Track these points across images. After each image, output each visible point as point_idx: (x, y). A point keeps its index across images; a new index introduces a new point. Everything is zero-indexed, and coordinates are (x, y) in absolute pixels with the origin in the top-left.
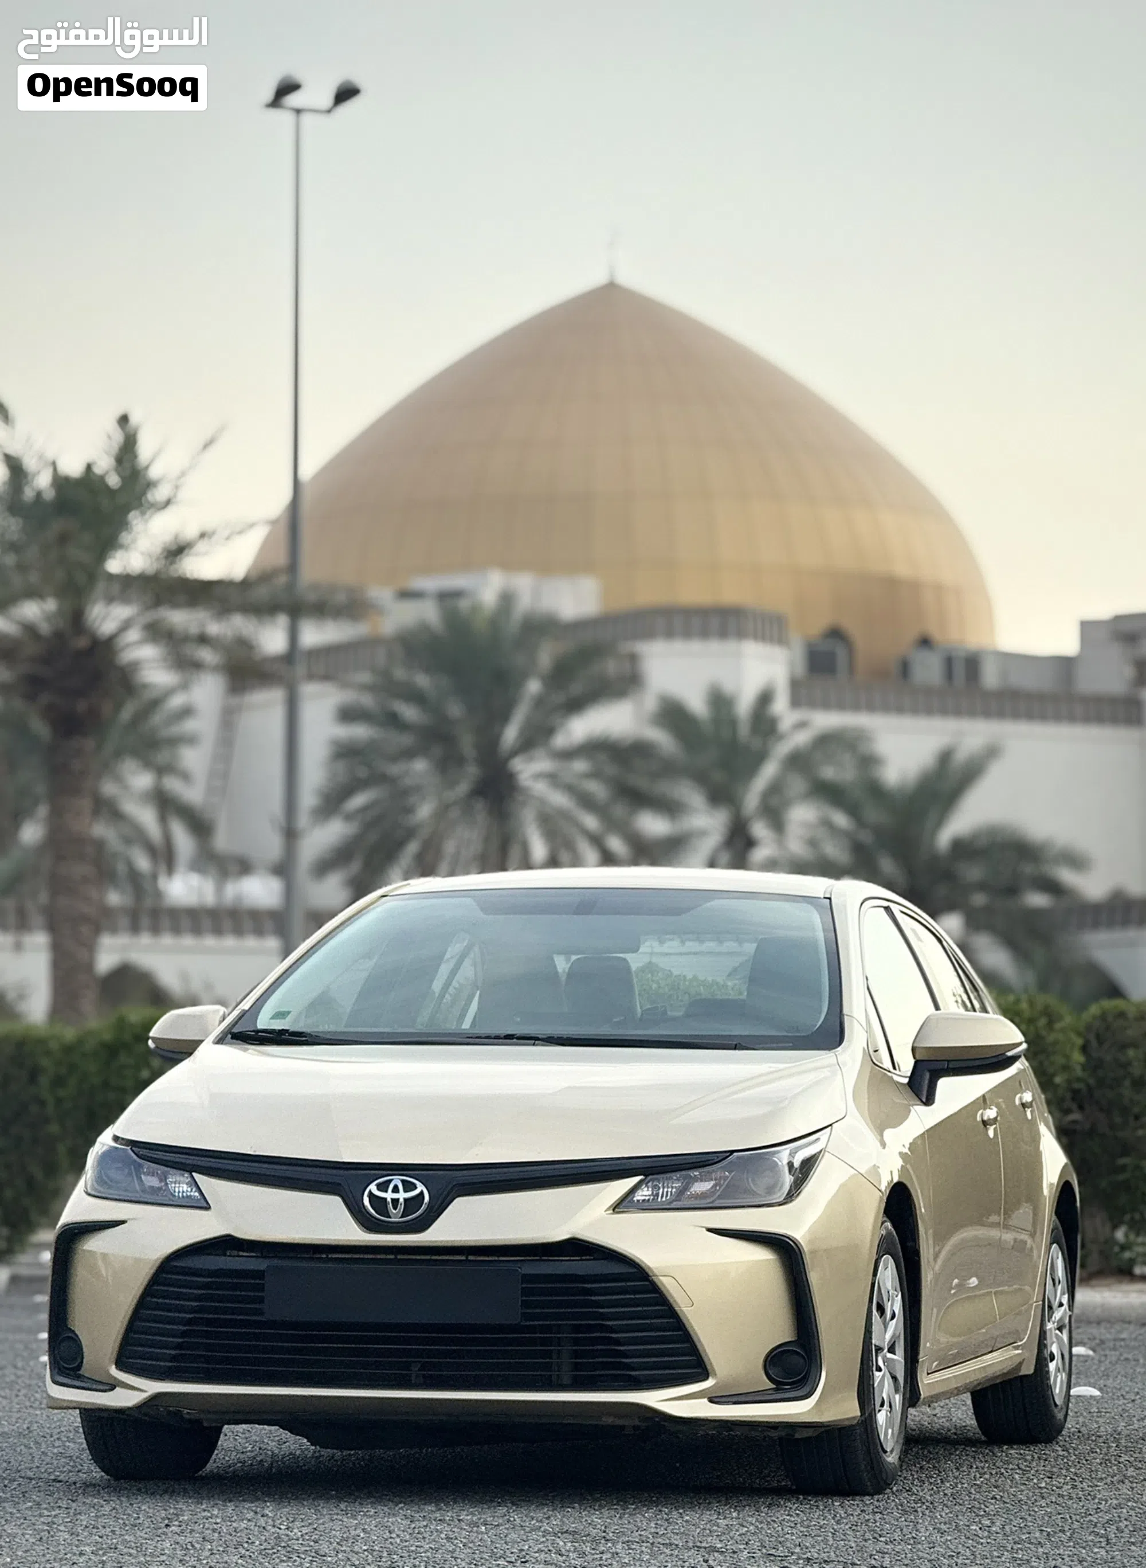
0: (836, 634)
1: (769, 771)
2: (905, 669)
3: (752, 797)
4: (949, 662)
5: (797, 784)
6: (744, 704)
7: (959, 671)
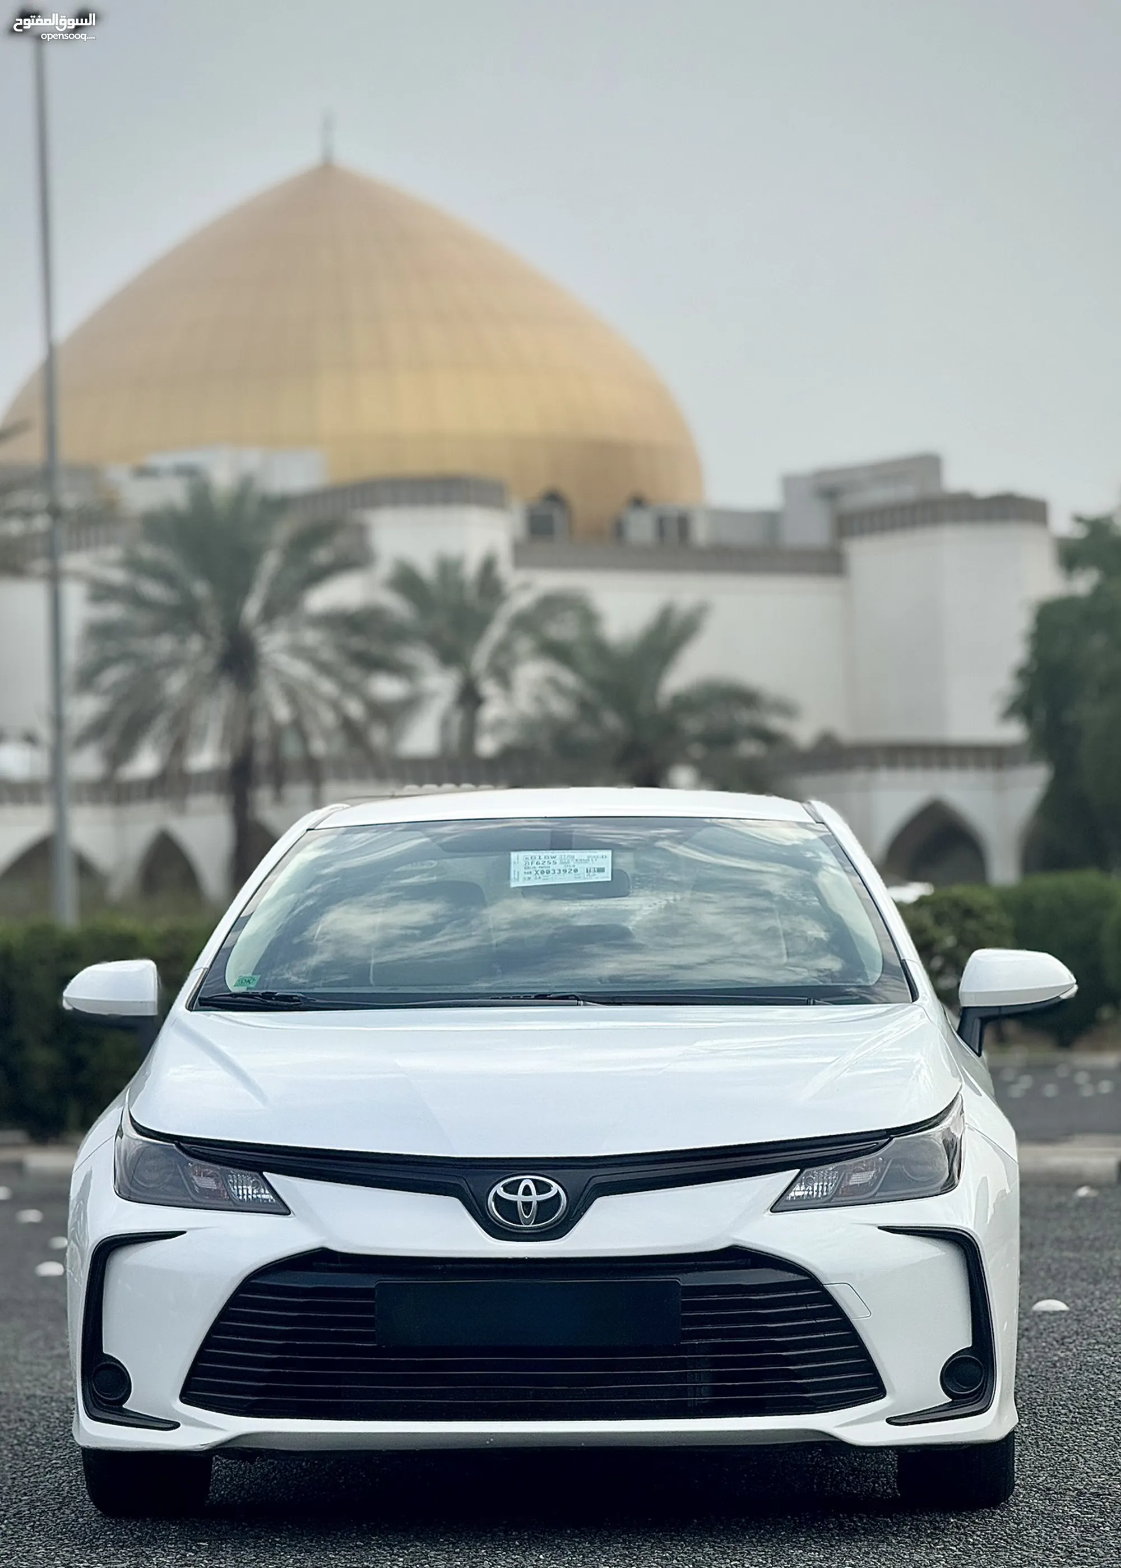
0: (554, 498)
1: (496, 632)
2: (619, 530)
3: (480, 658)
4: (661, 524)
5: (524, 645)
6: (471, 569)
7: (672, 530)
